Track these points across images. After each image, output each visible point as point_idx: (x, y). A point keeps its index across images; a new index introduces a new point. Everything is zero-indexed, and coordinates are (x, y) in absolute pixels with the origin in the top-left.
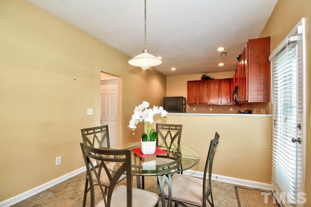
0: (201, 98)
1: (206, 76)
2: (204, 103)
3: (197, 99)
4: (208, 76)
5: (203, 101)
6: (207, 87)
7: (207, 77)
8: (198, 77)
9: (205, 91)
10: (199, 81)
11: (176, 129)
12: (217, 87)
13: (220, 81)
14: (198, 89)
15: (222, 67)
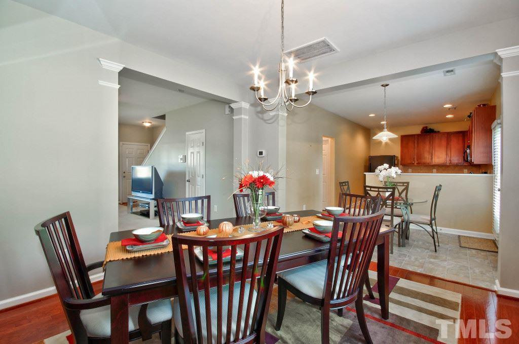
0: (419, 157)
1: (428, 128)
2: (424, 163)
3: (414, 159)
4: (432, 128)
5: (423, 161)
6: (430, 142)
7: (430, 129)
8: (417, 130)
9: (427, 148)
10: (418, 135)
11: (403, 185)
12: (444, 142)
13: (449, 135)
14: (416, 145)
15: (451, 118)
